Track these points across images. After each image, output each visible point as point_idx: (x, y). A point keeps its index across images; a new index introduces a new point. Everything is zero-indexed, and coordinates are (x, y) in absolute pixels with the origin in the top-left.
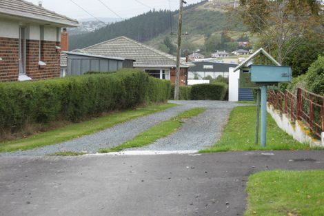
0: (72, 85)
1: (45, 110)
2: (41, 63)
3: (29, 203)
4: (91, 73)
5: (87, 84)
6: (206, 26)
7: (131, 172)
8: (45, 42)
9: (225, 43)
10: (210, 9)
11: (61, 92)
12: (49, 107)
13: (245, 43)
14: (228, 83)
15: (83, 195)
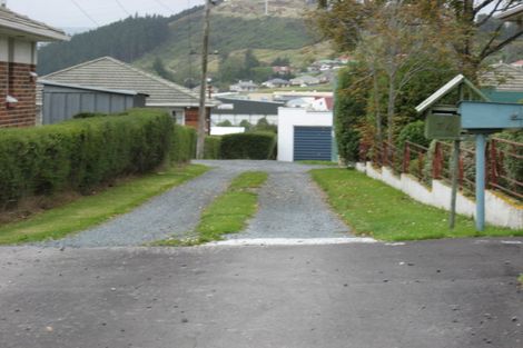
0: (86, 135)
1: (49, 173)
2: (11, 99)
3: (185, 321)
4: (84, 116)
5: (104, 134)
6: (221, 40)
7: (314, 271)
8: (16, 64)
9: (252, 69)
10: (227, 13)
11: (72, 146)
12: (55, 169)
13: (284, 68)
14: (276, 132)
15: (264, 308)
